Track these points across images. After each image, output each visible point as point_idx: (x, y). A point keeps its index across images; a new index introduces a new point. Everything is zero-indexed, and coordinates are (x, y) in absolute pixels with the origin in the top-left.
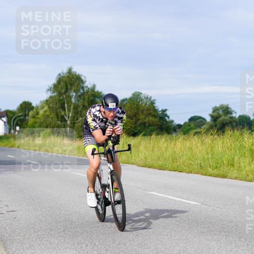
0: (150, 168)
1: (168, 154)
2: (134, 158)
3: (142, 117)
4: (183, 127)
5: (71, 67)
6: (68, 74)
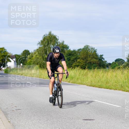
0: (93, 87)
1: (103, 79)
2: (85, 81)
3: (89, 59)
4: (112, 65)
5: (51, 32)
6: (49, 35)
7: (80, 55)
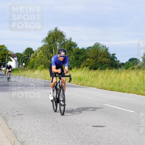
0: (105, 89)
2: (95, 83)
3: (100, 58)
4: (125, 65)
5: (57, 27)
6: (55, 32)
7: (90, 54)
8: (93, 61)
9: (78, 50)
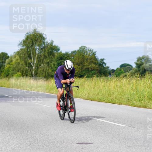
0: (92, 100)
1: (105, 91)
2: (80, 93)
3: (86, 64)
4: (116, 71)
6: (33, 33)
7: (75, 59)
8: (79, 68)
9: (61, 54)
